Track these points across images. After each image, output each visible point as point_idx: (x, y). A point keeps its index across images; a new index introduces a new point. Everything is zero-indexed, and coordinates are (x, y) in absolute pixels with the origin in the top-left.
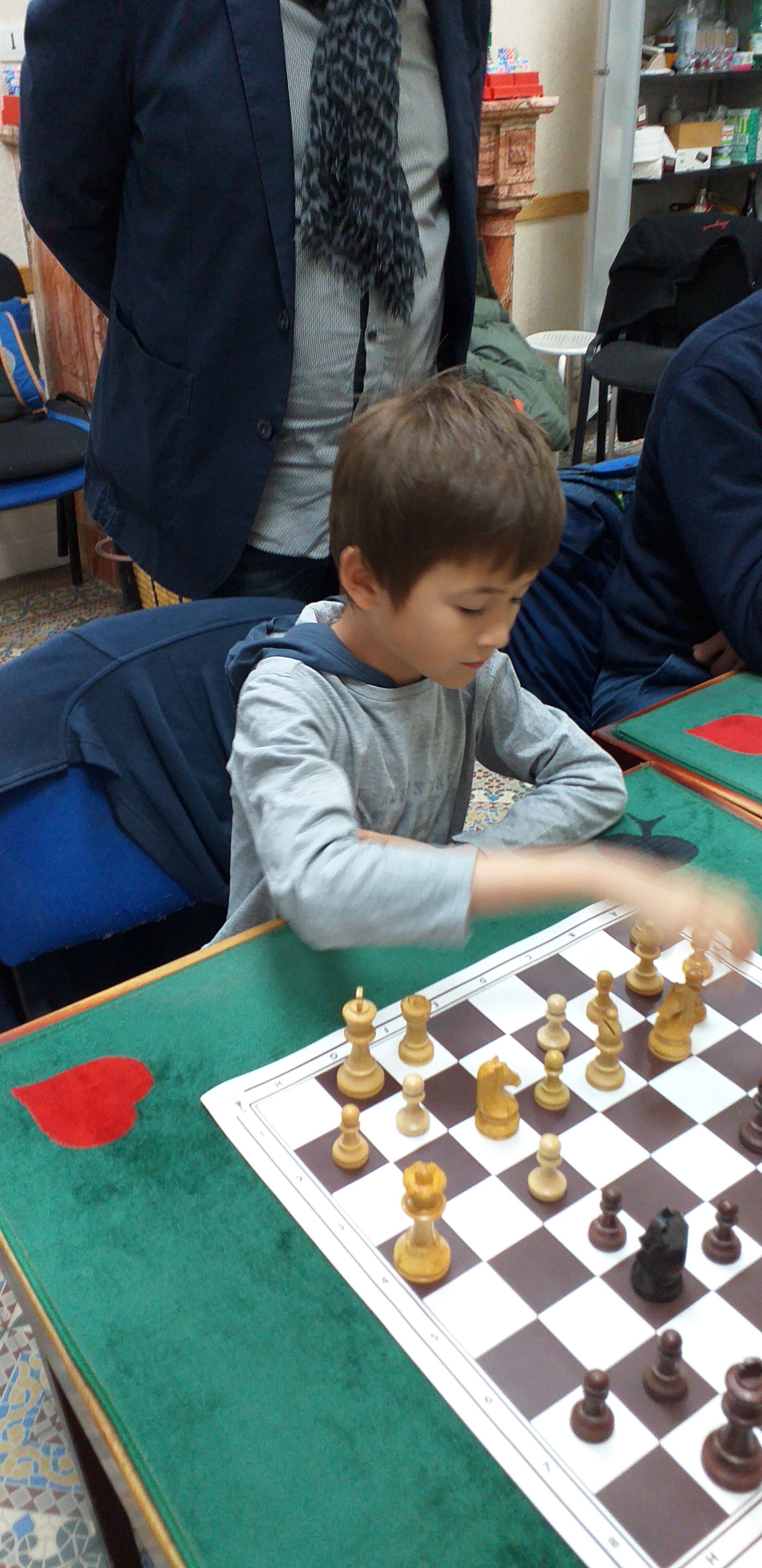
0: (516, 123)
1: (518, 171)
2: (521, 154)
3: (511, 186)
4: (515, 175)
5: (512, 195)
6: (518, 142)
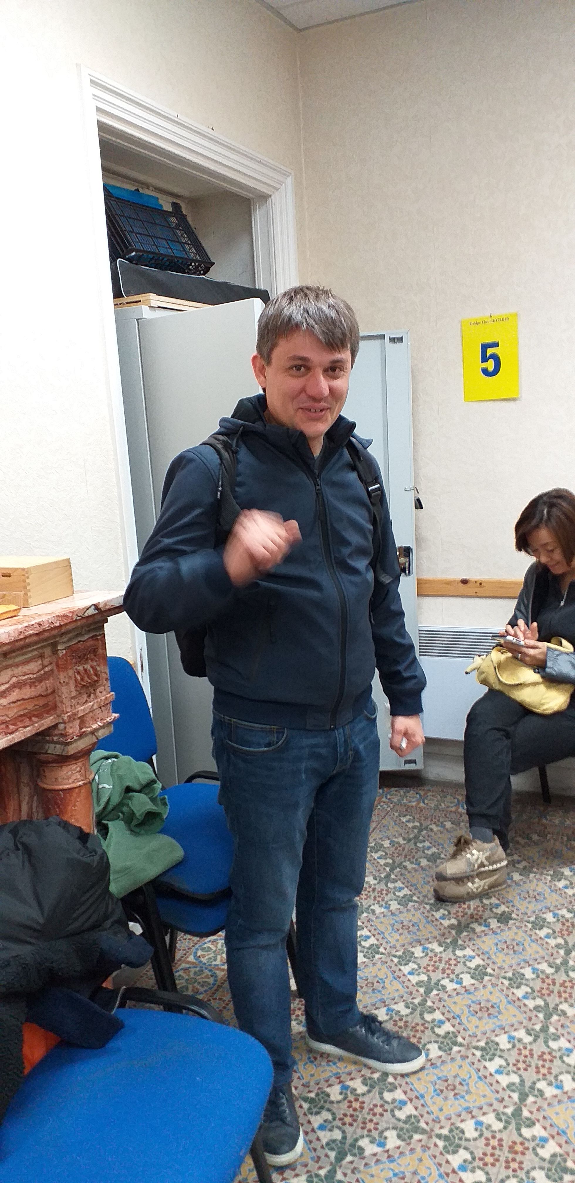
1: (90, 695)
3: (83, 717)
4: (87, 701)
5: (84, 731)
6: (84, 658)
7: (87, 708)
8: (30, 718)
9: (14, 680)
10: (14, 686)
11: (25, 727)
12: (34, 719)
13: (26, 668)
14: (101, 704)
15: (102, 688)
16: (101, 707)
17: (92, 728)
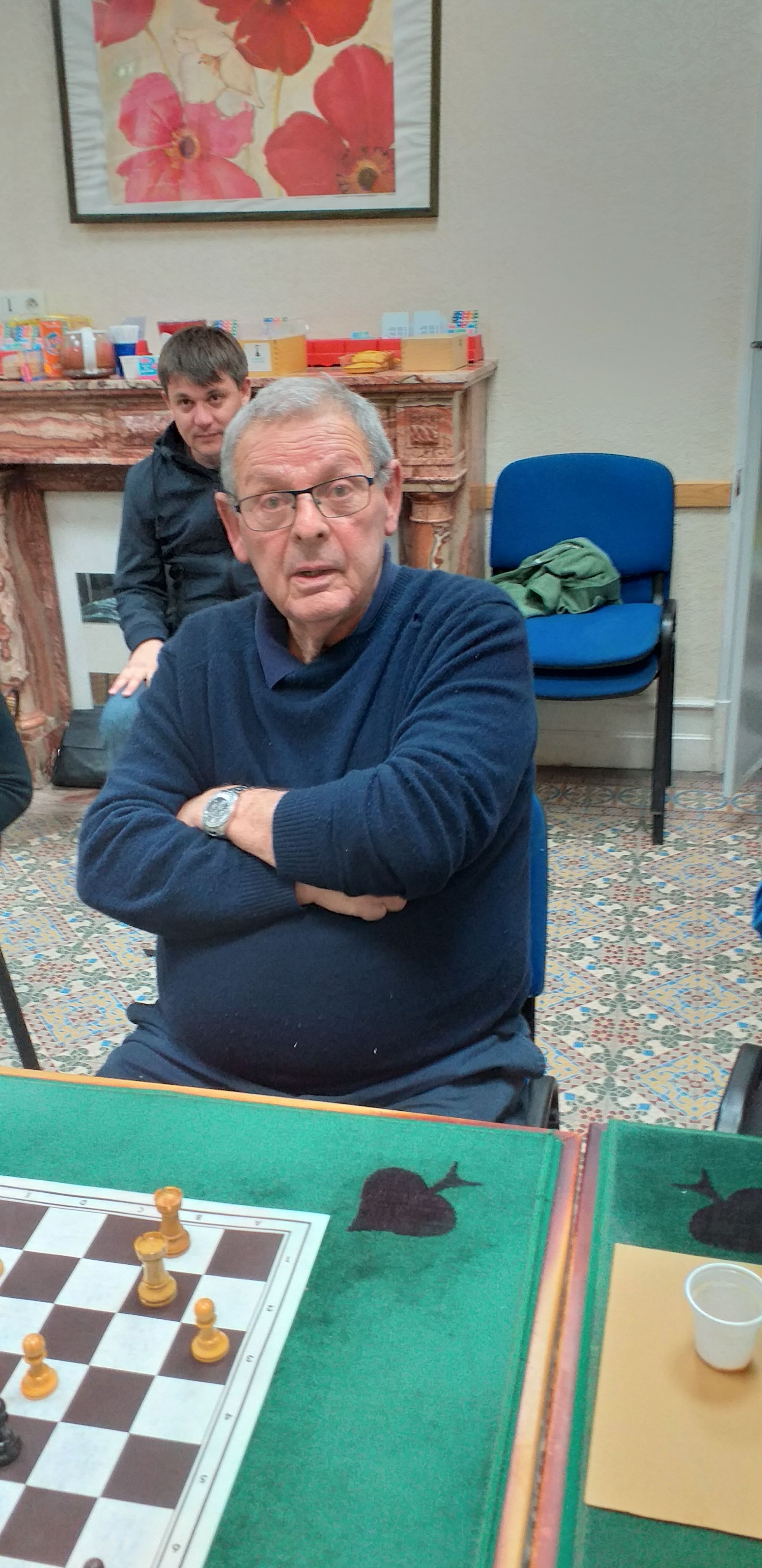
0: (419, 400)
1: (426, 453)
2: (427, 433)
3: (416, 467)
4: (422, 456)
5: (417, 478)
6: (419, 420)
7: (420, 461)
14: (438, 463)
15: (442, 451)
16: (439, 466)
17: (426, 478)
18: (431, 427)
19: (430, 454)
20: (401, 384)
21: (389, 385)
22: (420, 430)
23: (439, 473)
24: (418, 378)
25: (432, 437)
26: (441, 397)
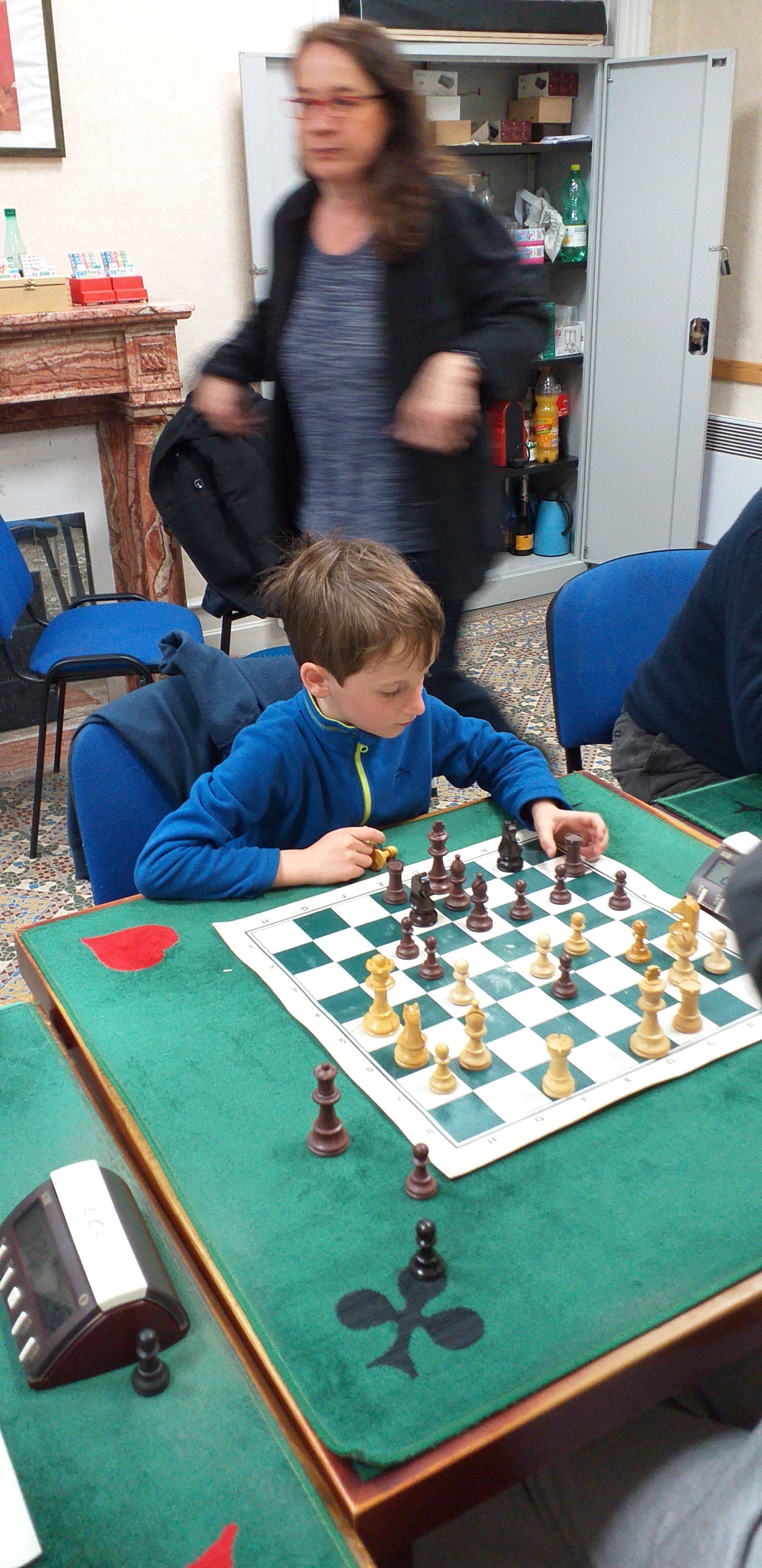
0: (148, 329)
1: (156, 379)
2: (158, 360)
3: (148, 393)
4: (153, 382)
5: (151, 403)
6: (150, 349)
7: (152, 387)
8: (101, 383)
9: (86, 352)
10: (86, 357)
11: (96, 387)
12: (104, 384)
13: (98, 346)
14: (168, 387)
15: (170, 375)
16: (168, 390)
17: (159, 402)
18: (160, 355)
19: (159, 379)
20: (137, 315)
21: (126, 316)
22: (151, 358)
23: (168, 396)
24: (152, 309)
25: (161, 364)
26: (165, 325)
